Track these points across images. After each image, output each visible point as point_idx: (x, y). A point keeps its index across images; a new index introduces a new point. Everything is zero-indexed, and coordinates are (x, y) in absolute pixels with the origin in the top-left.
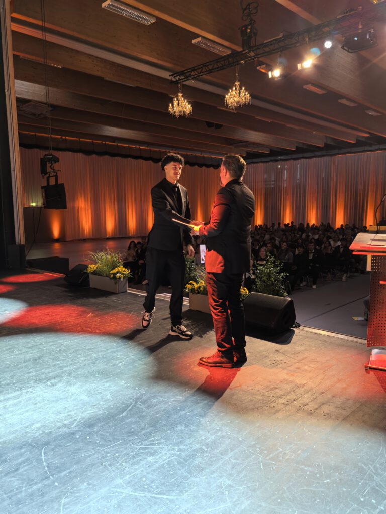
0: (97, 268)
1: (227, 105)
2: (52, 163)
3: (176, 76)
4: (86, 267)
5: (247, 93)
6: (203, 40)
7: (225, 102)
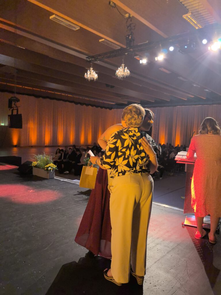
0: (37, 164)
1: (117, 76)
2: (15, 102)
3: (89, 58)
4: (31, 163)
5: (128, 70)
6: (105, 41)
7: (116, 74)
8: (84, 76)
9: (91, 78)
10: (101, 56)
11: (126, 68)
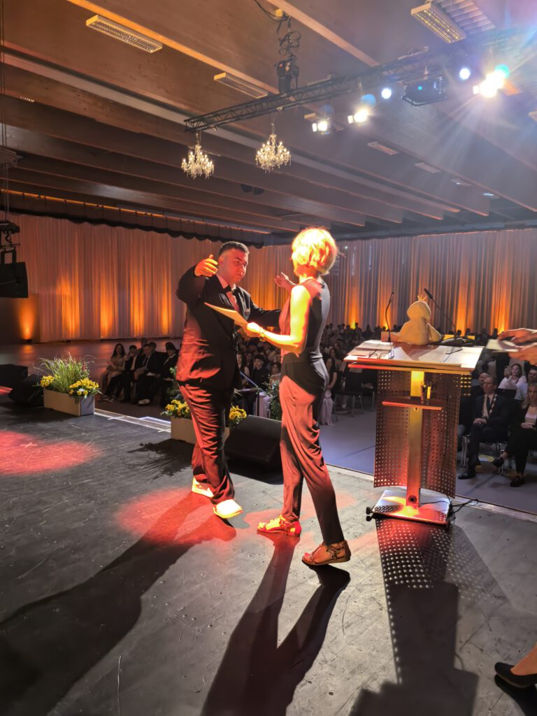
0: (55, 380)
1: (260, 165)
2: (7, 233)
3: (193, 122)
4: (39, 379)
5: (285, 150)
6: (229, 78)
7: (256, 159)
8: (181, 165)
9: (197, 170)
10: (219, 115)
11: (281, 143)
